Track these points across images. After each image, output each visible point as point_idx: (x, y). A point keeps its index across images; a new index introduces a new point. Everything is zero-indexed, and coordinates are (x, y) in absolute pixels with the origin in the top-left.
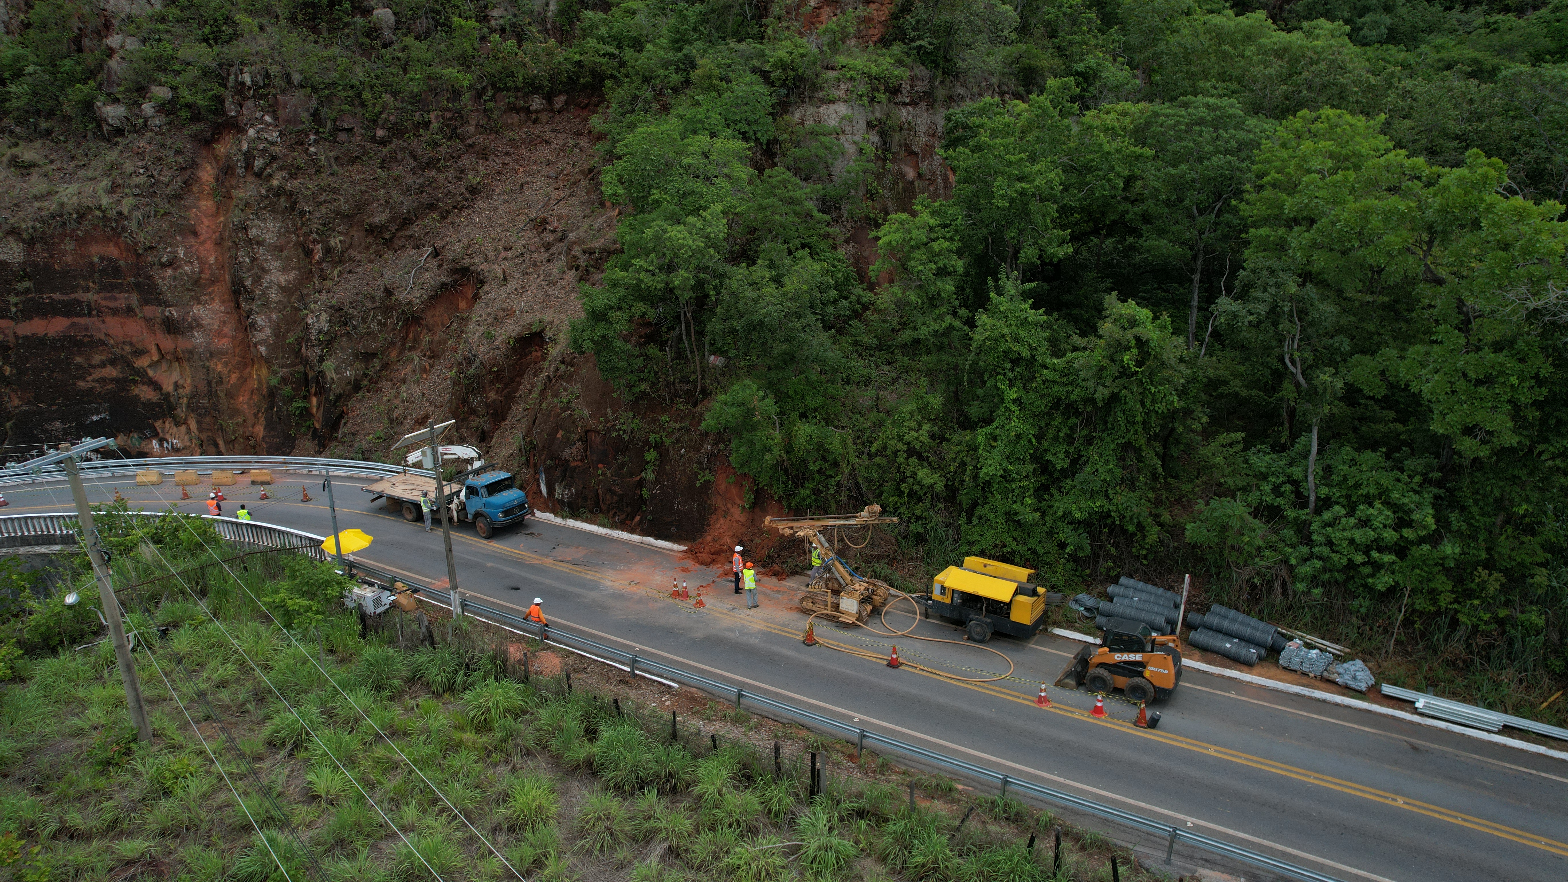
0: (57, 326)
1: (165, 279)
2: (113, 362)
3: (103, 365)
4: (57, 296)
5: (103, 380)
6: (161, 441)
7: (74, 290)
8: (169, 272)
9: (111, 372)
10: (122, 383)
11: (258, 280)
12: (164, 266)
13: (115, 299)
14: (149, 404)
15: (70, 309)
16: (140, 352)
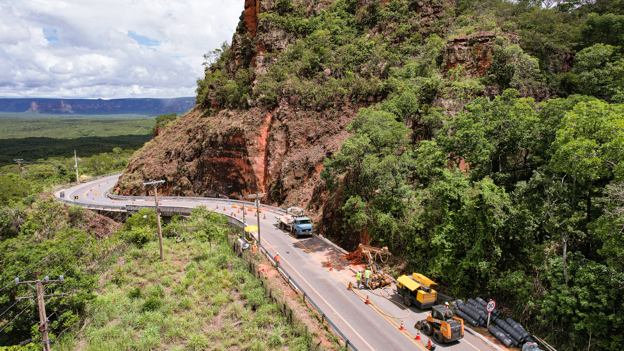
0: (225, 160)
1: (249, 148)
2: (235, 171)
3: (233, 172)
4: (227, 151)
5: (233, 176)
6: (243, 196)
7: (231, 150)
8: (251, 147)
9: (235, 174)
10: (237, 177)
11: (274, 151)
12: (250, 145)
13: (238, 153)
14: (241, 185)
15: (229, 155)
16: (242, 169)
